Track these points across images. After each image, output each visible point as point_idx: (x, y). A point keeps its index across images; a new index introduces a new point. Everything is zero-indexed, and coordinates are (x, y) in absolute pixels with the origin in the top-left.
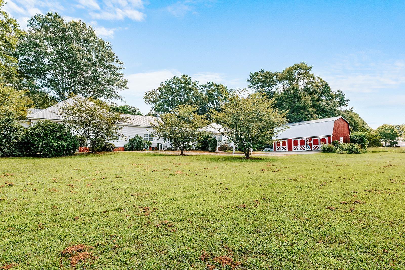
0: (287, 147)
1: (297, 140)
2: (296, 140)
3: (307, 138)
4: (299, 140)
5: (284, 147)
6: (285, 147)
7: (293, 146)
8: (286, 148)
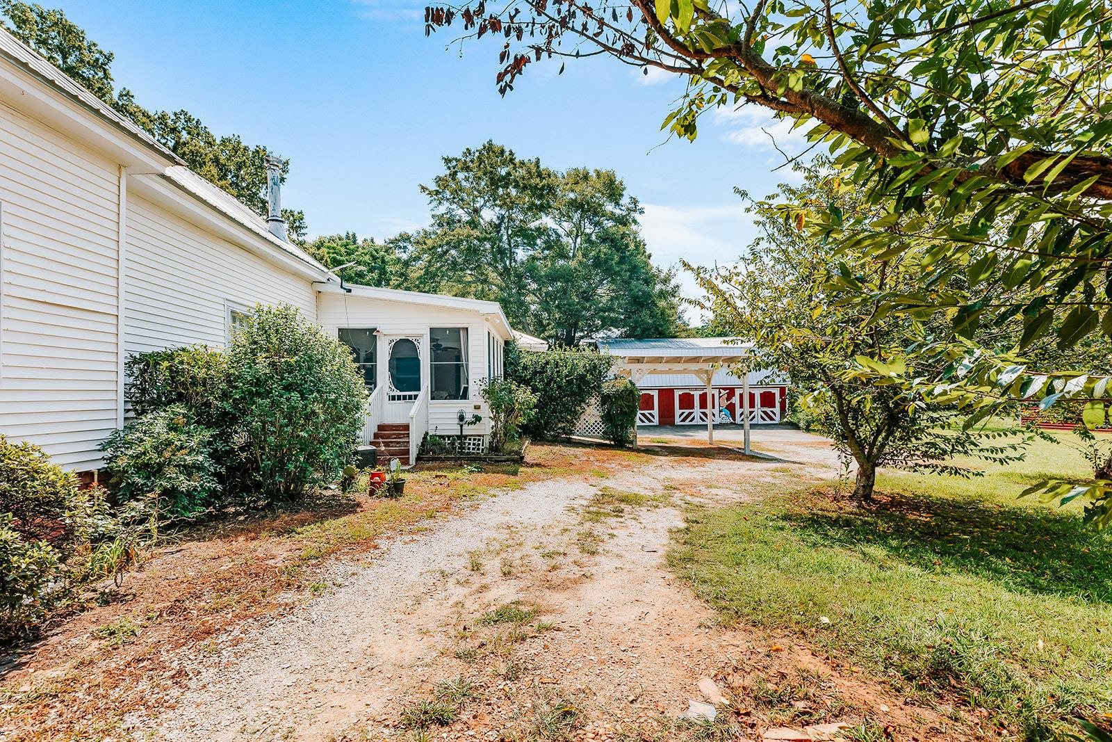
0: (656, 412)
1: (692, 393)
2: (687, 391)
3: (723, 389)
4: (697, 394)
5: (646, 412)
6: (650, 414)
7: (678, 411)
8: (653, 417)
